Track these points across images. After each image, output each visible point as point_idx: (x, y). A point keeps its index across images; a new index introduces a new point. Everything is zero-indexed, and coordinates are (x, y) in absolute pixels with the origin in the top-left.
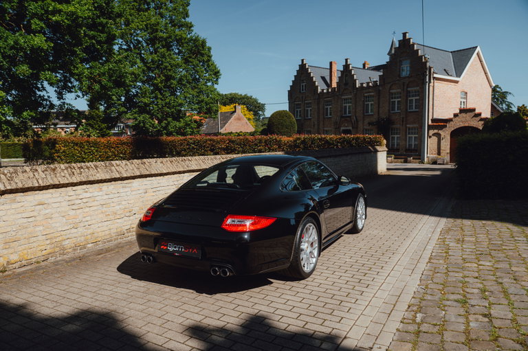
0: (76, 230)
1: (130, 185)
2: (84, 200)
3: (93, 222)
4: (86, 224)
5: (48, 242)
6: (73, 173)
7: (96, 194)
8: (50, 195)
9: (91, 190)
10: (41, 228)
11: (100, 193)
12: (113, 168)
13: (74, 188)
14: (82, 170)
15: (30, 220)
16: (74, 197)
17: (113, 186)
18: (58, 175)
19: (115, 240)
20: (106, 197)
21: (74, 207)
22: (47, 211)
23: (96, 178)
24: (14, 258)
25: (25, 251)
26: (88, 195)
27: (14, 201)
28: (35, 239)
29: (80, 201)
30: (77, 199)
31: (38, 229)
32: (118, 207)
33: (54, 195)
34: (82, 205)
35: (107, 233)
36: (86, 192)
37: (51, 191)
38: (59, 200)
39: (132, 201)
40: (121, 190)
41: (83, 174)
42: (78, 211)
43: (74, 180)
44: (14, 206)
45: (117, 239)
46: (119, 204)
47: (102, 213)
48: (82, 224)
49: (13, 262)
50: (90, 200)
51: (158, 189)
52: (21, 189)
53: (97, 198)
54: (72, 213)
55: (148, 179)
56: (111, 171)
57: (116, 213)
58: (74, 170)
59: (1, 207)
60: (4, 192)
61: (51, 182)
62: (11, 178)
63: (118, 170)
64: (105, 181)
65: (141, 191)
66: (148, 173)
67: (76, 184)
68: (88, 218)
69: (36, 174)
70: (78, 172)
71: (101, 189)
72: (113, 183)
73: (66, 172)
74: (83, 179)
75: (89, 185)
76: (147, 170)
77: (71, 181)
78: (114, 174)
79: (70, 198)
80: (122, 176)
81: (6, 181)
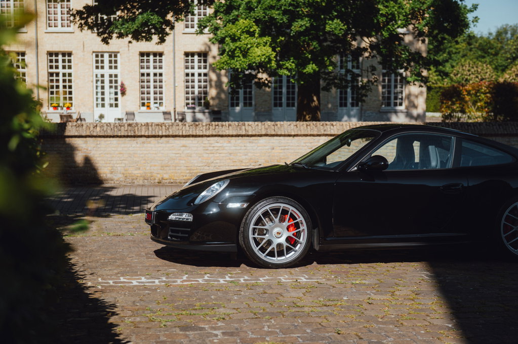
0: (208, 168)
2: (216, 148)
3: (222, 164)
4: (216, 164)
5: (188, 172)
6: (209, 128)
7: (225, 144)
8: (191, 142)
9: (221, 141)
10: (184, 162)
11: (229, 145)
12: (244, 127)
13: (208, 138)
14: (217, 127)
15: (177, 155)
16: (208, 145)
17: (240, 141)
18: (198, 129)
20: (234, 148)
22: (188, 152)
23: (224, 133)
24: (166, 176)
25: (173, 174)
26: (219, 145)
27: (168, 142)
28: (179, 168)
29: (211, 148)
30: (210, 146)
31: (182, 162)
32: (244, 157)
33: (193, 142)
34: (213, 151)
36: (217, 142)
37: (191, 139)
38: (197, 145)
39: (258, 154)
40: (248, 145)
41: (216, 130)
42: (211, 155)
43: (208, 133)
44: (168, 145)
46: (245, 155)
47: (230, 159)
48: (213, 165)
49: (165, 178)
50: (220, 148)
51: (286, 148)
52: (171, 135)
53: (227, 148)
54: (206, 155)
55: (275, 138)
56: (241, 129)
57: (241, 161)
58: (211, 127)
59: (160, 145)
60: (162, 136)
61: (191, 133)
62: (168, 128)
63: (247, 129)
64: (232, 136)
65: (267, 148)
66: (273, 133)
67: (209, 136)
68: (218, 161)
69: (184, 127)
70: (214, 128)
71: (229, 142)
72: (240, 138)
73: (204, 127)
74: (214, 134)
75: (220, 138)
76: (275, 130)
77: (205, 133)
78: (241, 131)
79: (204, 145)
80: (247, 133)
81: (164, 130)
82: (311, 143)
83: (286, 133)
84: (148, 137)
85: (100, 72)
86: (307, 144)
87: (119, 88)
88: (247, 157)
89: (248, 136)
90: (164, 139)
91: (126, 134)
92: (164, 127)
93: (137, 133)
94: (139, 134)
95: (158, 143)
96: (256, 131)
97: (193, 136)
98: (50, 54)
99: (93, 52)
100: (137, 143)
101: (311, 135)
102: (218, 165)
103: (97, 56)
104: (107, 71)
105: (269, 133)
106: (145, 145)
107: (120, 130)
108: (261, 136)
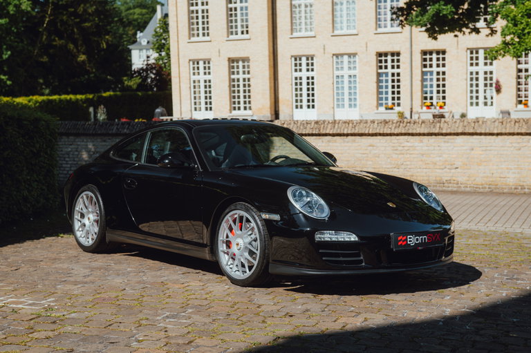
1: (453, 141)
2: (406, 148)
7: (416, 144)
9: (412, 140)
10: (371, 163)
11: (421, 144)
12: (438, 124)
13: (398, 137)
14: (408, 124)
15: (364, 156)
16: (398, 144)
17: (433, 140)
18: (387, 126)
19: (434, 186)
20: (426, 148)
21: (396, 152)
22: (375, 152)
23: (414, 132)
26: (409, 144)
27: (354, 141)
29: (401, 148)
30: (399, 146)
32: (438, 159)
34: (403, 152)
35: (426, 178)
36: (408, 142)
37: (379, 137)
38: (385, 145)
39: (454, 156)
40: (442, 144)
42: (400, 156)
44: (354, 144)
45: (436, 186)
46: (440, 156)
47: (422, 161)
48: (403, 167)
50: (411, 148)
51: (488, 148)
53: (417, 148)
54: (395, 156)
55: (475, 137)
56: (434, 127)
57: (435, 164)
58: (401, 124)
59: (346, 144)
60: (347, 135)
61: (378, 131)
62: (355, 126)
63: (442, 126)
64: (424, 135)
65: (465, 148)
66: (471, 131)
67: (398, 135)
68: (408, 163)
69: (372, 125)
70: (404, 125)
71: (421, 141)
72: (434, 137)
73: (394, 125)
74: (403, 132)
75: (410, 137)
76: (474, 128)
77: (393, 131)
78: (434, 129)
79: (394, 145)
80: (441, 131)
81: (350, 128)
82: (519, 143)
83: (487, 131)
84: (333, 135)
85: (474, 69)
86: (514, 145)
87: (494, 85)
88: (441, 158)
89: (442, 134)
90: (350, 137)
91: (310, 132)
92: (351, 125)
93: (323, 132)
94: (324, 132)
95: (344, 142)
96: (452, 128)
97: (380, 135)
98: (424, 53)
99: (468, 49)
100: (323, 142)
101: (518, 134)
102: (409, 167)
103: (472, 53)
104: (481, 68)
105: (467, 131)
106: (331, 144)
107: (306, 128)
108: (457, 134)
